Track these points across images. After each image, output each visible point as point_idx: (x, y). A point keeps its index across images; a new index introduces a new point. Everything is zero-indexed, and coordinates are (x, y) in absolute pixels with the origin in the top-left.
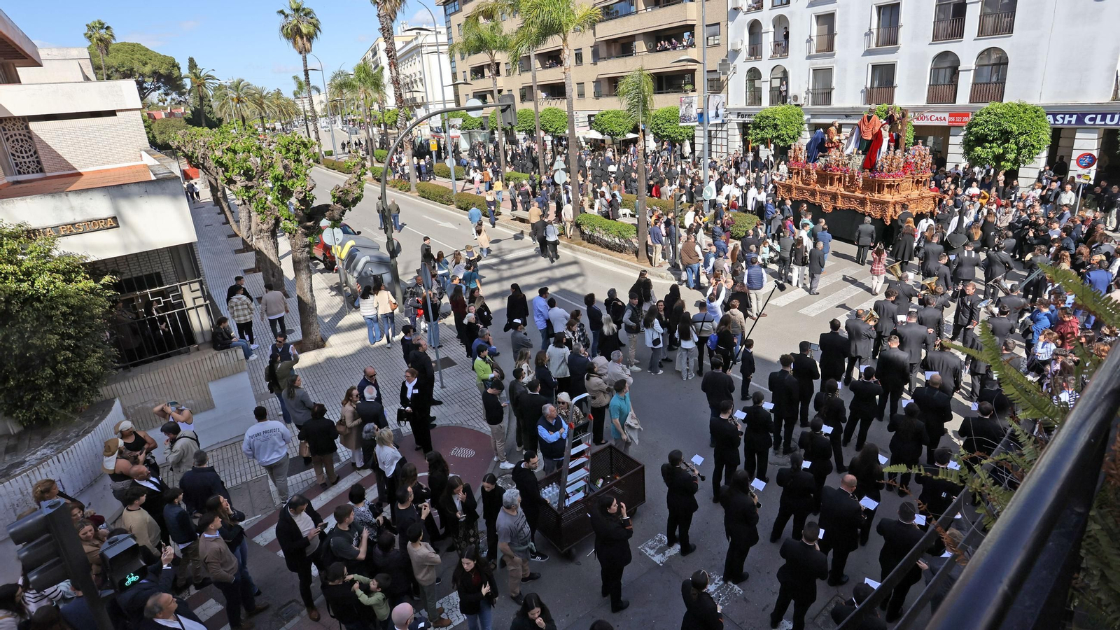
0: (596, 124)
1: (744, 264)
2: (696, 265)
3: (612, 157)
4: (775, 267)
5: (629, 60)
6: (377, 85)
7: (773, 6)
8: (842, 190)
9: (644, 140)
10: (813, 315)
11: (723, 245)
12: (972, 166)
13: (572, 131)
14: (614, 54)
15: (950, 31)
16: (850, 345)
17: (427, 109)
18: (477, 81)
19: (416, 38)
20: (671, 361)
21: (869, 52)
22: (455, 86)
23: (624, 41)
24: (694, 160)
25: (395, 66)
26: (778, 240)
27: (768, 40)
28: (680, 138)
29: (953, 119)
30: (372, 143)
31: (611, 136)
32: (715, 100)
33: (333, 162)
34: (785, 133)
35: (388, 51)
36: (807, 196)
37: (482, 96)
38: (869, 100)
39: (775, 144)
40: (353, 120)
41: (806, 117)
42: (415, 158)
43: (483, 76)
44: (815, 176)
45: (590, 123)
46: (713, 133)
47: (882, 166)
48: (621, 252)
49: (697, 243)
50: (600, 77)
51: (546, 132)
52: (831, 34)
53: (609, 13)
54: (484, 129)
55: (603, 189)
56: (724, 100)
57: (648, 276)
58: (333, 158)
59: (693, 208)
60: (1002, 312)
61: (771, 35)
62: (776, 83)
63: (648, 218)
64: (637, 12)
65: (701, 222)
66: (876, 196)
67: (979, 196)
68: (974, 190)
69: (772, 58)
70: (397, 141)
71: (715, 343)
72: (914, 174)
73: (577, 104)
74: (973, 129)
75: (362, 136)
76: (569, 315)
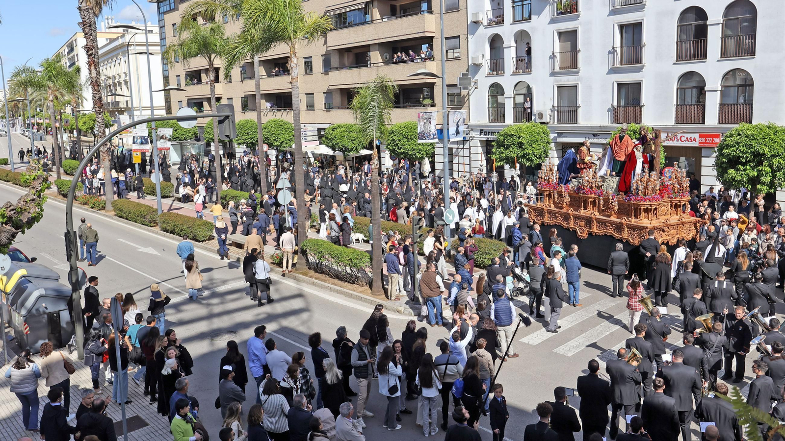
0: (326, 138)
1: (491, 297)
2: (437, 298)
3: (344, 176)
4: (525, 300)
5: (363, 71)
6: (71, 85)
7: (514, 21)
8: (597, 214)
9: (380, 158)
10: (570, 355)
11: (467, 275)
12: (727, 189)
13: (299, 145)
14: (347, 63)
15: (693, 51)
16: (613, 391)
17: (131, 116)
18: (192, 87)
19: (123, 36)
20: (410, 413)
21: (613, 71)
22: (167, 91)
23: (358, 51)
24: (434, 180)
25: (95, 66)
26: (528, 269)
27: (510, 55)
28: (419, 156)
29: (703, 140)
30: (60, 152)
31: (343, 152)
32: (455, 117)
33: (8, 174)
34: (530, 152)
35: (88, 49)
36: (560, 221)
37: (197, 104)
38: (616, 119)
39: (520, 163)
40: (38, 124)
41: (552, 136)
42: (113, 171)
43: (199, 81)
44: (567, 199)
45: (320, 137)
46: (454, 150)
47: (637, 188)
48: (353, 283)
49: (438, 273)
50: (331, 88)
51: (270, 145)
52: (574, 51)
53: (342, 20)
54: (198, 140)
55: (333, 211)
56: (465, 116)
57: (384, 312)
58: (8, 168)
59: (432, 233)
60: (775, 350)
61: (513, 50)
62: (520, 99)
63: (383, 244)
64: (372, 21)
65: (442, 248)
66: (633, 221)
67: (737, 221)
68: (732, 214)
69: (514, 74)
70: (93, 151)
71: (461, 390)
72: (671, 198)
73: (305, 116)
74: (725, 151)
75: (48, 143)
76: (290, 359)
